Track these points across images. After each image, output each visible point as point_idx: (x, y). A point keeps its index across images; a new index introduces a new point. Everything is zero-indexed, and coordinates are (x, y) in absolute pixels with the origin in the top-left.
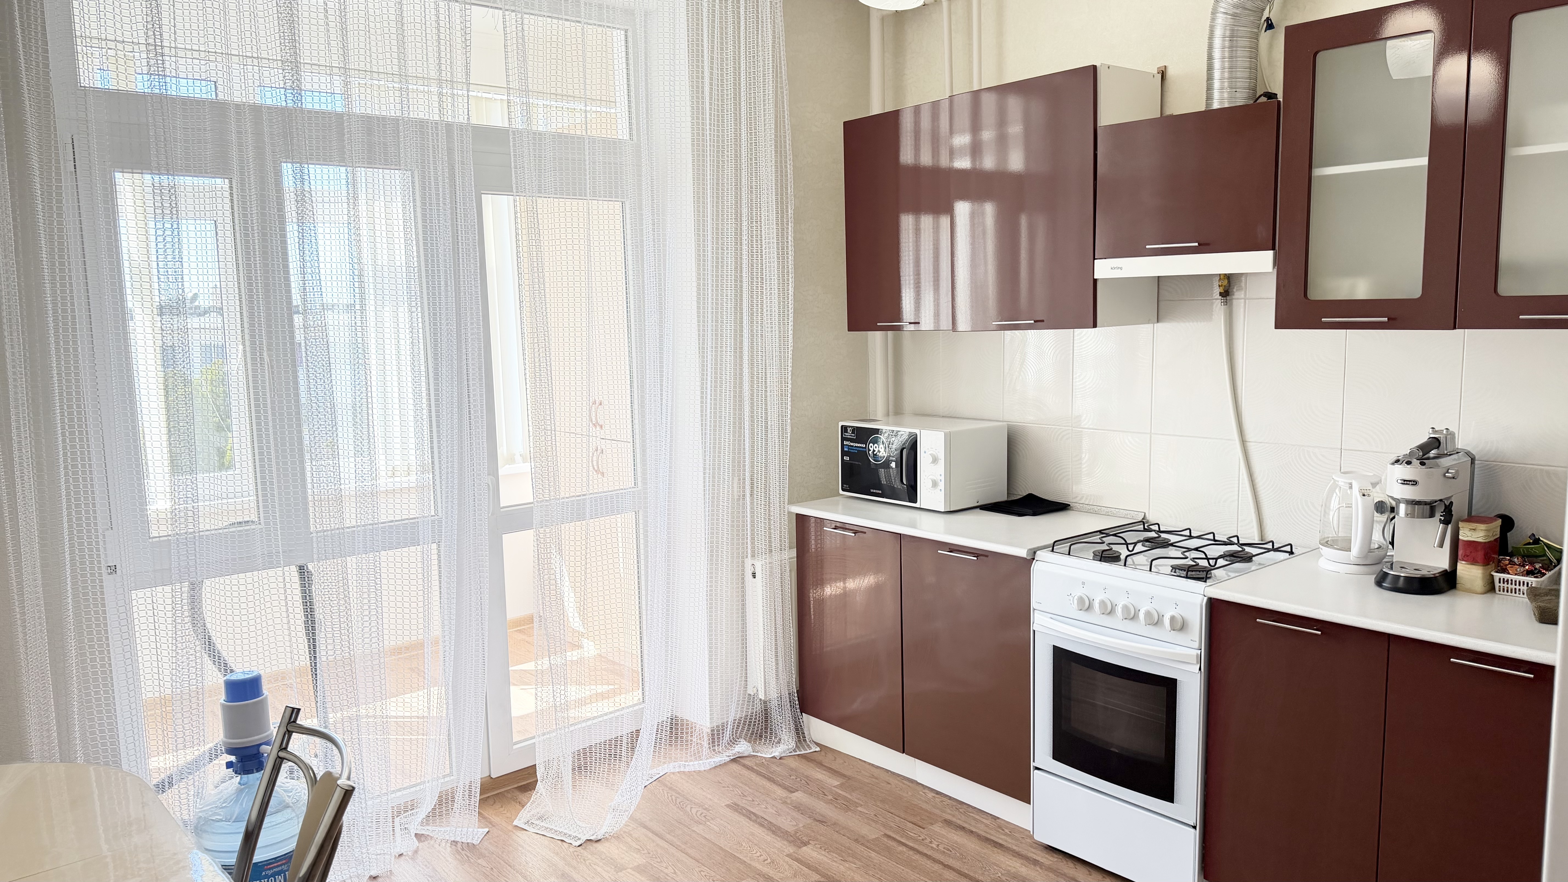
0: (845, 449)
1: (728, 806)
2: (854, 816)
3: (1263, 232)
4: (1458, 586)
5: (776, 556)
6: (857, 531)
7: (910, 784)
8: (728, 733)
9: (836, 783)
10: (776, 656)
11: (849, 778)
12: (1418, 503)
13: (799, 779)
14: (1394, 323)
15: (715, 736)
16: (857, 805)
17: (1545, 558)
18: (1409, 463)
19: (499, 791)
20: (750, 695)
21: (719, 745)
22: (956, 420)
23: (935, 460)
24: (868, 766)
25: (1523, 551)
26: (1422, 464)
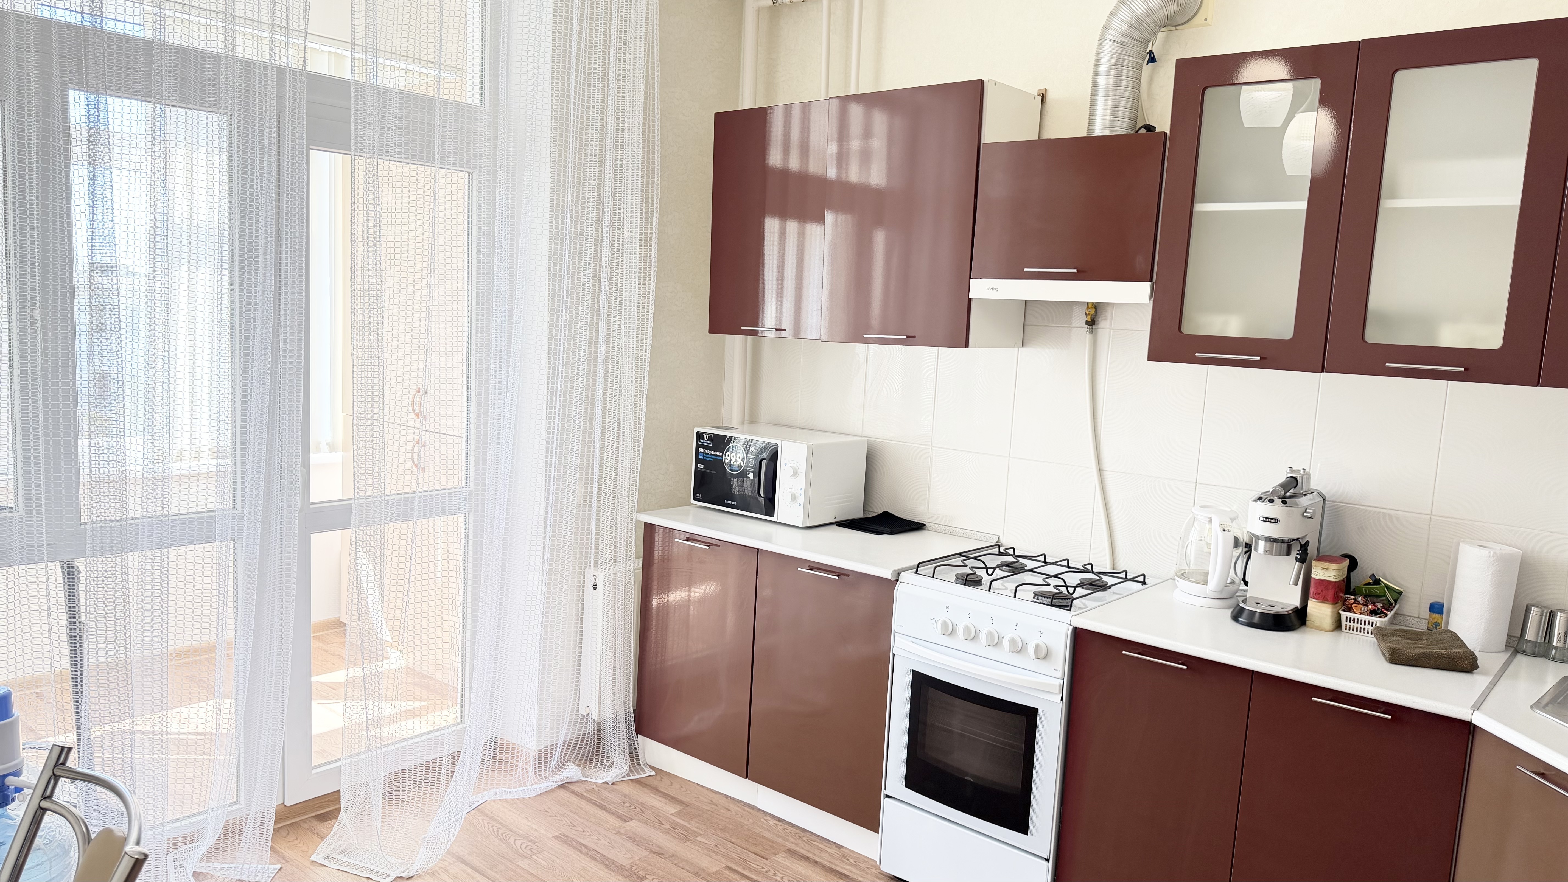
0: (700, 457)
1: (556, 837)
2: (693, 846)
3: (1141, 262)
4: (1307, 623)
5: (621, 567)
6: (711, 544)
7: (751, 811)
8: (556, 756)
9: (673, 811)
10: (614, 674)
11: (687, 805)
12: (1275, 540)
13: (633, 807)
14: (1265, 363)
15: (542, 759)
16: (696, 834)
17: (1384, 598)
18: (1271, 501)
19: (293, 821)
20: (583, 716)
21: (545, 770)
22: (817, 433)
23: (796, 473)
24: (705, 791)
25: (1366, 591)
26: (1284, 502)
